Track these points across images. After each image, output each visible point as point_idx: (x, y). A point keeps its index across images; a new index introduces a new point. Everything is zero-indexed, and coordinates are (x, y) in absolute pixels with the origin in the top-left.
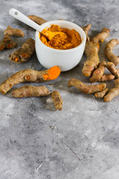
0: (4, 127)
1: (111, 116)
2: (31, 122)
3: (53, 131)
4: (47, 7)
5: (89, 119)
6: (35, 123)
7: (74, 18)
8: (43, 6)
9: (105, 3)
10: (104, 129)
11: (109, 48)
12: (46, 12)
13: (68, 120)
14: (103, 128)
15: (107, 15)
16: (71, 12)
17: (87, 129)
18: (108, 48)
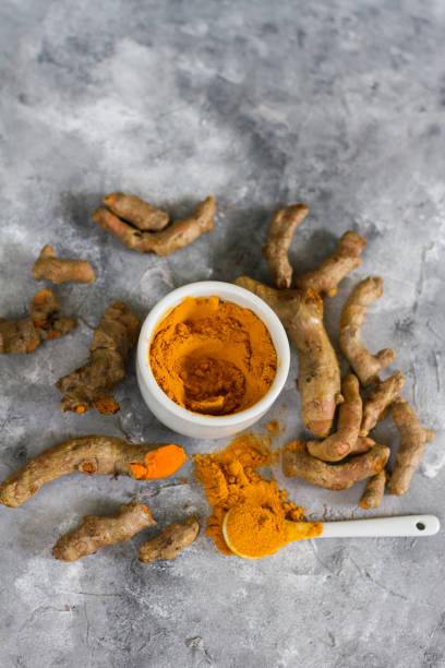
0: (61, 653)
1: (354, 591)
2: (132, 630)
3: (193, 656)
4: (159, 130)
5: (292, 604)
6: (145, 633)
7: (249, 179)
8: (149, 123)
9: (348, 97)
10: (333, 641)
11: (351, 325)
12: (159, 156)
13: (235, 614)
14: (330, 635)
15: (353, 158)
16: (237, 150)
17: (286, 643)
18: (348, 327)
